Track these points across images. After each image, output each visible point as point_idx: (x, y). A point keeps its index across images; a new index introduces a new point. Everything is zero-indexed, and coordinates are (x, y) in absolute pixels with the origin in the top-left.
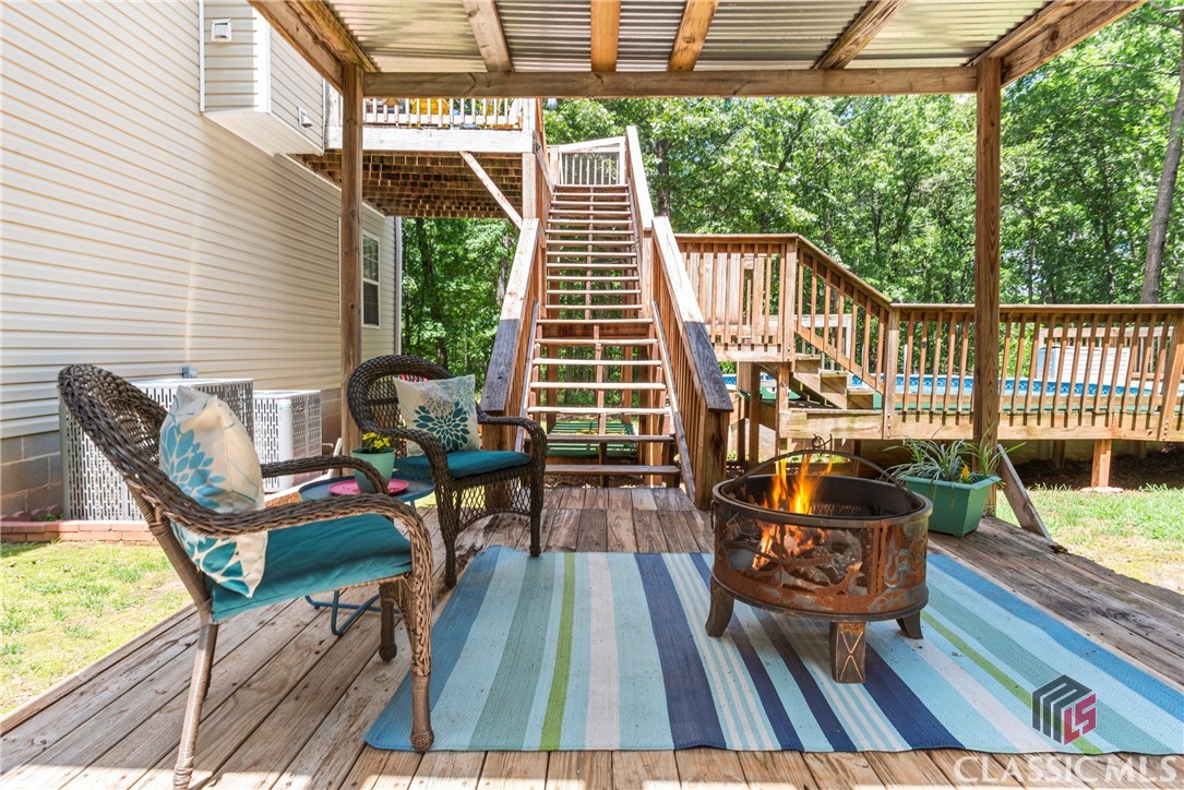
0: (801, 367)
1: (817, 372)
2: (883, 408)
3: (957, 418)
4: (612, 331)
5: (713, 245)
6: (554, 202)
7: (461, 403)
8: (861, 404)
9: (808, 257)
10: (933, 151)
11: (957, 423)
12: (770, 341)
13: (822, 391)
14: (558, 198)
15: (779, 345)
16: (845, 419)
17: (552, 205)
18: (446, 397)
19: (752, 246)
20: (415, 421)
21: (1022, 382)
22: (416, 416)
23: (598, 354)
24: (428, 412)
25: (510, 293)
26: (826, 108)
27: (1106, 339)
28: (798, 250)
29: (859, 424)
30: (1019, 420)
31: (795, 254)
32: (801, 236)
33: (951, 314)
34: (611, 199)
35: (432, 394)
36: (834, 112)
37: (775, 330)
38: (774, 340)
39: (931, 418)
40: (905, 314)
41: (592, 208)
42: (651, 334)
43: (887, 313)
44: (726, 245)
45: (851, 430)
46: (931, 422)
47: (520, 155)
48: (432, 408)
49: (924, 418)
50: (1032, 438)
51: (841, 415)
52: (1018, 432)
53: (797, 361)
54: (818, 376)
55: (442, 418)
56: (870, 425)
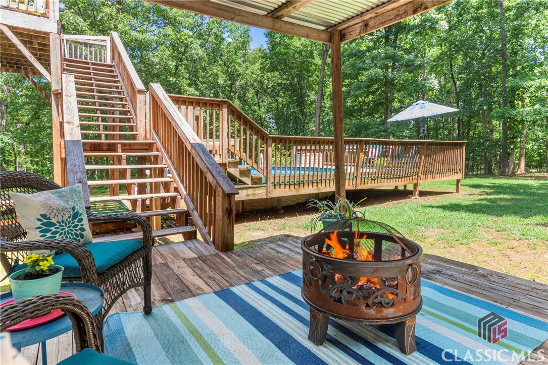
0: (230, 165)
1: (237, 168)
2: (266, 183)
3: (294, 186)
4: (127, 147)
5: (185, 101)
6: (65, 67)
7: (76, 207)
8: (257, 182)
9: (233, 111)
10: (241, 70)
11: (294, 188)
12: (216, 153)
13: (240, 177)
14: (67, 65)
15: (220, 155)
16: (251, 189)
17: (64, 69)
18: (63, 204)
19: (206, 104)
20: (37, 228)
21: (288, 167)
22: (39, 224)
23: (124, 162)
24: (49, 219)
25: (68, 122)
26: (197, 43)
27: (311, 150)
28: (228, 107)
29: (257, 191)
30: (315, 185)
31: (226, 109)
32: (229, 101)
33: (291, 140)
34: (103, 70)
35: (51, 203)
36: (200, 45)
37: (218, 147)
38: (218, 151)
39: (285, 187)
40: (274, 140)
41: (92, 74)
42: (154, 149)
43: (267, 140)
44: (192, 102)
45: (254, 194)
46: (285, 188)
47: (48, 34)
48: (53, 215)
49: (282, 186)
50: (320, 192)
51: (249, 188)
52: (315, 190)
53: (229, 162)
54: (238, 170)
55: (63, 221)
56: (261, 192)
